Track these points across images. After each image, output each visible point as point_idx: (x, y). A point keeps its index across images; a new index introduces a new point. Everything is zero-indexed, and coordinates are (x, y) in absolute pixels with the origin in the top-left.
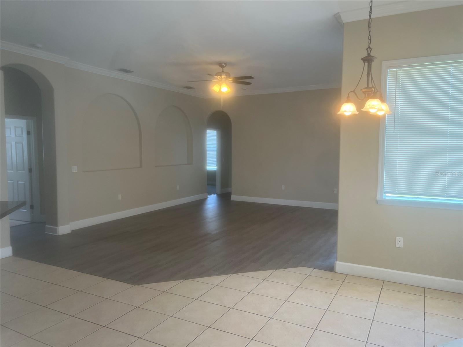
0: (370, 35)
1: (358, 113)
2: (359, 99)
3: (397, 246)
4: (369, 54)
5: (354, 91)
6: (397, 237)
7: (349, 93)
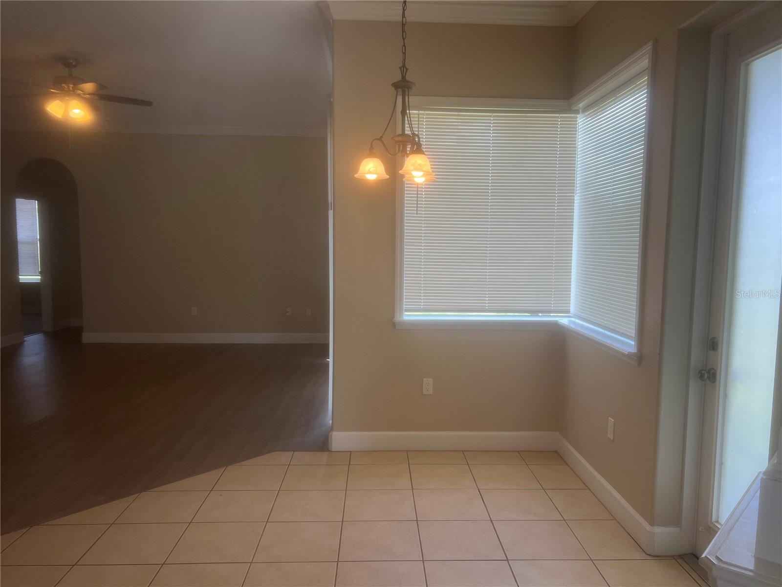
0: (404, 45)
1: (388, 177)
2: (388, 152)
3: (425, 392)
4: (404, 77)
5: (380, 139)
6: (424, 379)
7: (372, 143)
